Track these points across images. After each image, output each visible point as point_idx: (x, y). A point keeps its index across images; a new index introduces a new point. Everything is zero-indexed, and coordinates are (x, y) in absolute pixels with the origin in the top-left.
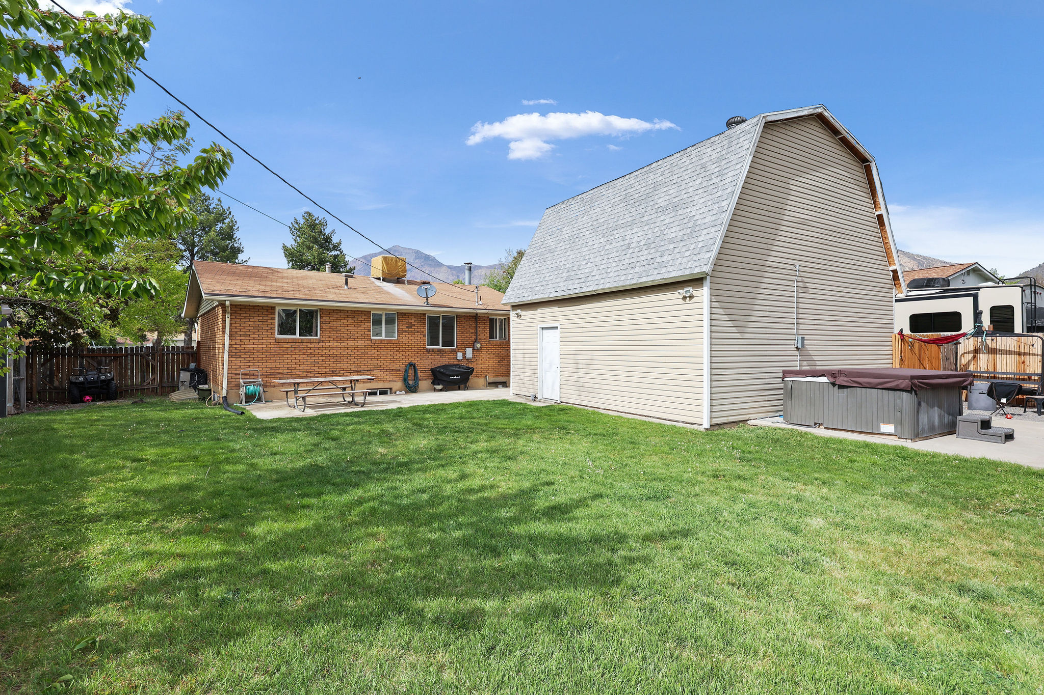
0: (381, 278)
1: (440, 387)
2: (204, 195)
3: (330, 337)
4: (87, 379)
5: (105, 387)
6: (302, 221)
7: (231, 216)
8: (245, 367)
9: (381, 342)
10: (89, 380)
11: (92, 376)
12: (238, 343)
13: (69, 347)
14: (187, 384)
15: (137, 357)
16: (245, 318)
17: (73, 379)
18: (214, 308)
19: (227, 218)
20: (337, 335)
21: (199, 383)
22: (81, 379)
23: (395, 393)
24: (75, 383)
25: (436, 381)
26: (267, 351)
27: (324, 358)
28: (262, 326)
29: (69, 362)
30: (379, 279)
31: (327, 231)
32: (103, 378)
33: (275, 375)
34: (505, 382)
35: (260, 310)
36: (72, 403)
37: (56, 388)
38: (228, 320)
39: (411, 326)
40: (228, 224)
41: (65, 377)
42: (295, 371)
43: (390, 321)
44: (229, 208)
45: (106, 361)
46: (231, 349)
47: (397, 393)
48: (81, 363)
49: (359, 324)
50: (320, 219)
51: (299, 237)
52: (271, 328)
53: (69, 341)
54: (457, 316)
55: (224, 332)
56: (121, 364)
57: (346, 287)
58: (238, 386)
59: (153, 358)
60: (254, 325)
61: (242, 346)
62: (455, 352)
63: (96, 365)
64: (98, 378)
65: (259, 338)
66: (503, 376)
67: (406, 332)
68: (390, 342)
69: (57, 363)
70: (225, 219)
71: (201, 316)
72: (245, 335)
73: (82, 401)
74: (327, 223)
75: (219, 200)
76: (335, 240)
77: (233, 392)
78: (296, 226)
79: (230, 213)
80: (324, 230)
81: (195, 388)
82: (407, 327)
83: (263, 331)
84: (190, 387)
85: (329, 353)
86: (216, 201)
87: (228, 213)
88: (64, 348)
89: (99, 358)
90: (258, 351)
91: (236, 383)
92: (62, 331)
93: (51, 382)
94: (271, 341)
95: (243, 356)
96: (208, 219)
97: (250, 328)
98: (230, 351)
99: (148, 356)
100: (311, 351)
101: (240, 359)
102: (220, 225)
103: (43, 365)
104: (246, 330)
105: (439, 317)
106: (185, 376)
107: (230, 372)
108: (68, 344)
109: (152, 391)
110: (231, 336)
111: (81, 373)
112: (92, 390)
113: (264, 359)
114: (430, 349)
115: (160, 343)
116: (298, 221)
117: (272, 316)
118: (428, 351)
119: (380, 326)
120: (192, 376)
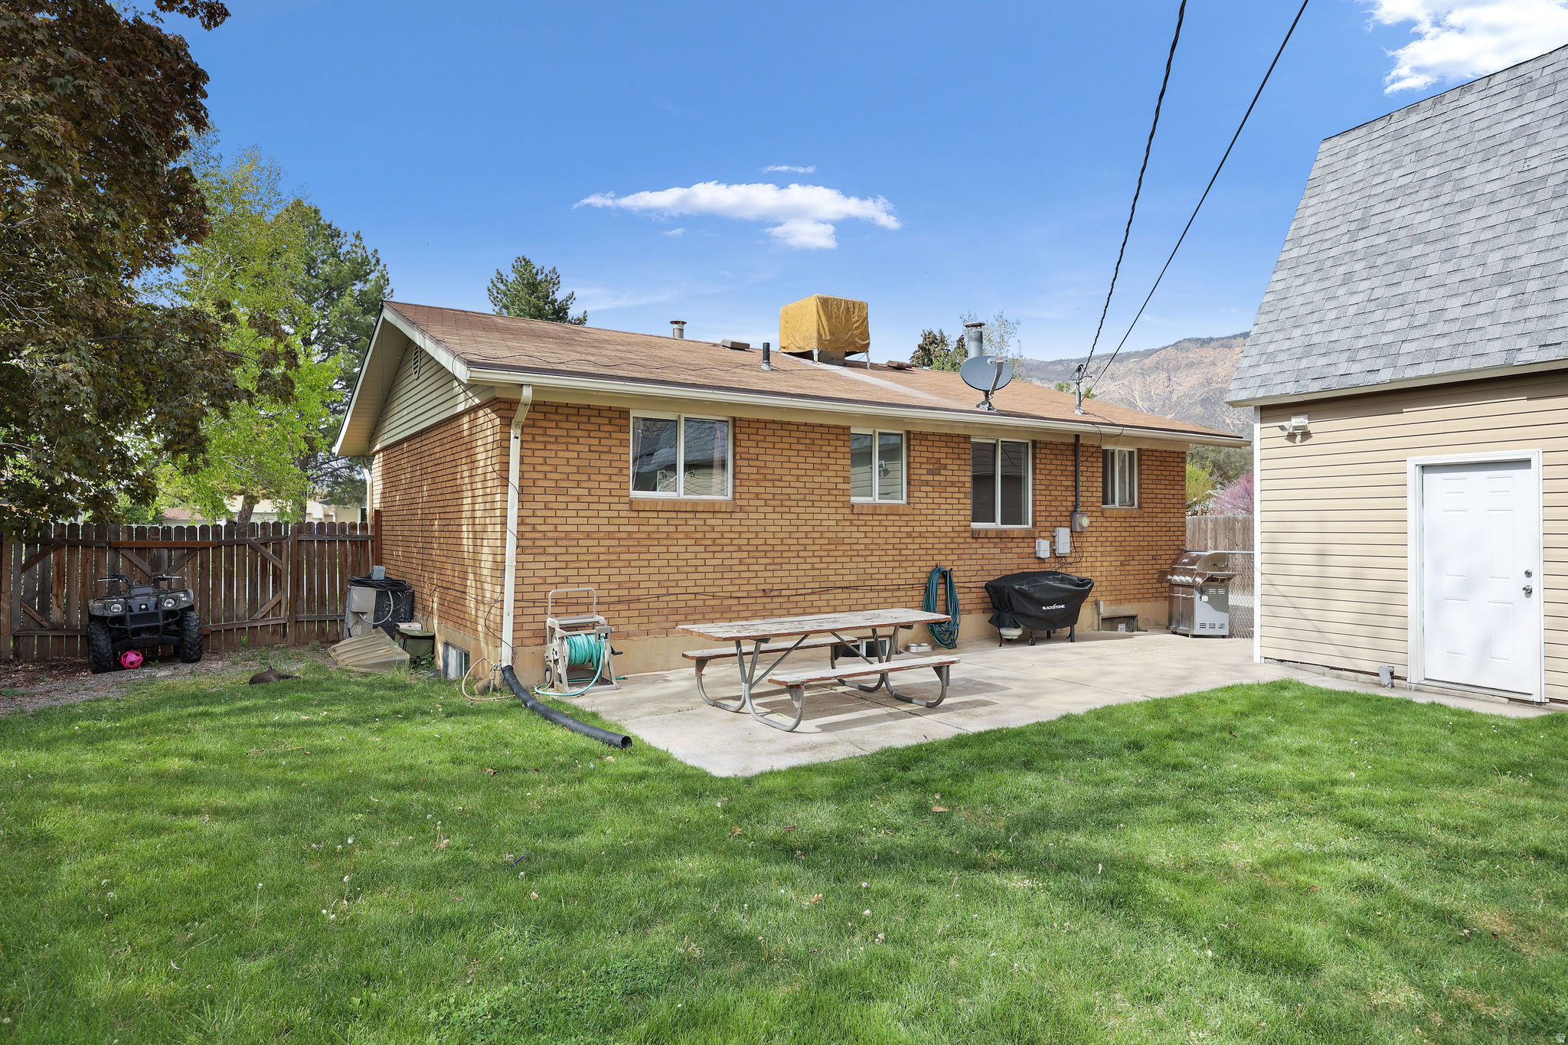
0: (816, 353)
1: (1014, 633)
2: (330, 226)
3: (757, 497)
4: (131, 610)
5: (173, 627)
6: (512, 277)
7: (380, 267)
8: (558, 580)
9: (874, 510)
10: (136, 611)
11: (143, 599)
12: (538, 513)
13: (85, 523)
14: (369, 618)
15: (241, 549)
16: (556, 442)
17: (96, 606)
18: (458, 416)
19: (372, 271)
20: (775, 490)
21: (398, 617)
22: (117, 608)
23: (907, 648)
24: (102, 619)
25: (1007, 617)
26: (610, 535)
27: (745, 555)
28: (598, 463)
29: (86, 561)
30: (808, 355)
31: (560, 296)
32: (169, 604)
33: (629, 602)
34: (1133, 617)
35: (593, 420)
36: (95, 672)
37: (55, 627)
38: (515, 446)
39: (937, 468)
40: (376, 282)
41: (77, 602)
42: (677, 590)
43: (890, 453)
44: (376, 251)
45: (170, 558)
46: (523, 528)
47: (914, 649)
48: (114, 566)
49: (825, 461)
50: (546, 271)
51: (507, 308)
52: (621, 469)
53: (85, 509)
54: (1034, 443)
55: (505, 480)
56: (204, 565)
57: (765, 367)
58: (544, 636)
59: (278, 553)
60: (577, 462)
61: (549, 521)
62: (1031, 537)
63: (147, 568)
64: (157, 605)
65: (590, 499)
66: (1129, 601)
67: (927, 483)
68: (893, 511)
69: (59, 564)
70: (369, 274)
71: (383, 450)
72: (560, 491)
73: (119, 666)
74: (561, 278)
75: (357, 237)
76: (573, 312)
77: (527, 653)
78: (500, 286)
79: (378, 261)
80: (553, 293)
81: (392, 630)
82: (930, 472)
83: (601, 478)
84: (375, 627)
85: (756, 542)
86: (351, 239)
87: (373, 261)
88: (74, 527)
89: (155, 551)
90: (588, 535)
91: (534, 626)
92: (69, 486)
93: (45, 609)
94: (620, 507)
95: (550, 550)
96: (340, 272)
97: (567, 469)
98: (520, 536)
99: (266, 545)
100: (713, 535)
101: (544, 558)
102: (359, 286)
103: (26, 568)
104: (557, 476)
105: (995, 445)
106: (362, 598)
107: (519, 597)
108: (83, 518)
109: (274, 632)
110: (521, 491)
111: (114, 592)
112: (143, 636)
113: (602, 557)
114: (979, 531)
115: (248, 517)
116: (504, 277)
117: (621, 436)
118: (976, 535)
119: (866, 468)
120: (381, 596)
